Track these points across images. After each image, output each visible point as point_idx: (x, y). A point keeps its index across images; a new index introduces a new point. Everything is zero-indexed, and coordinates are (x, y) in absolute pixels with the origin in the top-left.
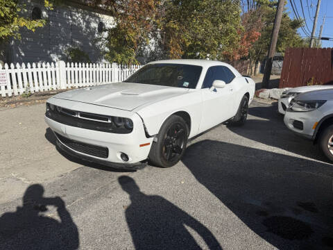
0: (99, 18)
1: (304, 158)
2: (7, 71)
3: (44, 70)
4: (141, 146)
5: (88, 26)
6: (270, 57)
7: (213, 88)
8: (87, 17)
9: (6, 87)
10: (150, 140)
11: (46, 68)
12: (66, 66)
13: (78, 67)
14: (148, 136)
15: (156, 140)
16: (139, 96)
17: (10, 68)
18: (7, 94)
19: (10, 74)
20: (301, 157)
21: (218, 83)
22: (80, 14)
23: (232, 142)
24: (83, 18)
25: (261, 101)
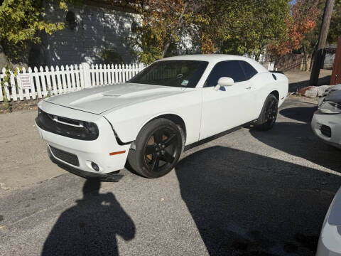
0: (133, 18)
1: (333, 172)
2: (31, 74)
3: (68, 72)
4: (111, 154)
5: (121, 27)
6: (319, 49)
7: (218, 86)
8: (120, 18)
9: (30, 90)
10: (127, 148)
11: (70, 71)
12: (91, 68)
13: (103, 68)
14: (120, 143)
15: (134, 147)
16: (120, 97)
17: (33, 71)
18: (31, 97)
19: (34, 78)
20: (329, 171)
21: (225, 80)
22: (113, 16)
23: (247, 150)
24: (117, 19)
25: (307, 100)
